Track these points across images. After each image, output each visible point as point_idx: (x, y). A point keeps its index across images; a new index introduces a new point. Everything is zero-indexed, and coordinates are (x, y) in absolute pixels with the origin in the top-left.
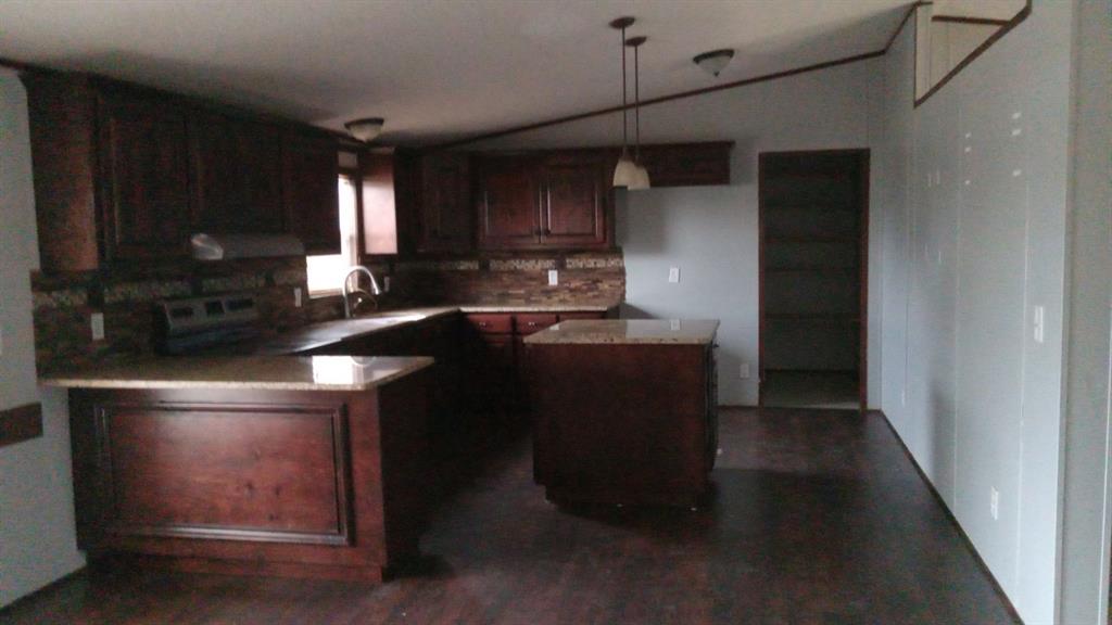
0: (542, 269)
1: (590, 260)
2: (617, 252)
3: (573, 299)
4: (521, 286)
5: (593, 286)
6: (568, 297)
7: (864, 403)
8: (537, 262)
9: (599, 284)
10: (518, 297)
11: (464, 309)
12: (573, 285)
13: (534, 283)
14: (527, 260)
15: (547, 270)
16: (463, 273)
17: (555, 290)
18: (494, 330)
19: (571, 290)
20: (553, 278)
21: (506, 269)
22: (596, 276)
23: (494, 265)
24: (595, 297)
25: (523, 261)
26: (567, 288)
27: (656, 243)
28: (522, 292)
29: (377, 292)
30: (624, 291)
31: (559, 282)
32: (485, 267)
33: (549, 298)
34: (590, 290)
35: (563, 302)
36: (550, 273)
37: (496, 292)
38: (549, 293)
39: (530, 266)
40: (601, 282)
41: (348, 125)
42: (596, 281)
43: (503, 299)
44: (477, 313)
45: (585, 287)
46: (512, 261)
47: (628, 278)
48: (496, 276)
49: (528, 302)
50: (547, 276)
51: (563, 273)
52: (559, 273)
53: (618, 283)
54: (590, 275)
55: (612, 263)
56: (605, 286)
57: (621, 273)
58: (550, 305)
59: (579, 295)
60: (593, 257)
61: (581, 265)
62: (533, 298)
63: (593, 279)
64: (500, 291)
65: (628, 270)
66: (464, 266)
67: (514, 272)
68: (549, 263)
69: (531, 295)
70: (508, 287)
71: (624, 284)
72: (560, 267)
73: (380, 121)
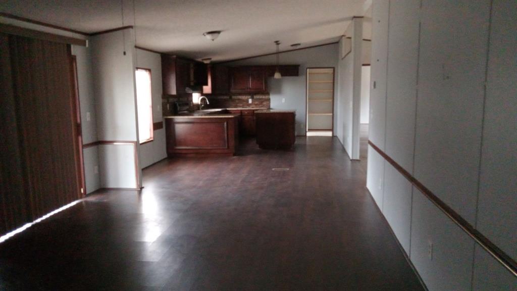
0: (247, 99)
1: (261, 96)
2: (268, 94)
3: (256, 106)
4: (241, 103)
6: (254, 106)
8: (246, 97)
9: (263, 103)
10: (240, 106)
11: (228, 109)
12: (256, 103)
13: (245, 102)
14: (243, 96)
15: (249, 99)
16: (225, 100)
20: (250, 101)
21: (237, 98)
22: (262, 100)
23: (233, 97)
24: (262, 106)
26: (254, 103)
27: (279, 91)
29: (208, 103)
30: (270, 105)
31: (252, 102)
32: (231, 97)
34: (260, 104)
37: (234, 105)
38: (249, 105)
39: (244, 97)
41: (203, 60)
43: (236, 107)
46: (239, 96)
48: (234, 100)
49: (243, 107)
52: (252, 100)
53: (268, 102)
55: (267, 97)
56: (265, 103)
57: (269, 100)
58: (249, 108)
61: (258, 97)
62: (245, 106)
63: (261, 102)
65: (271, 99)
66: (225, 97)
67: (239, 99)
68: (250, 97)
70: (238, 103)
71: (270, 102)
72: (252, 98)
73: (210, 59)
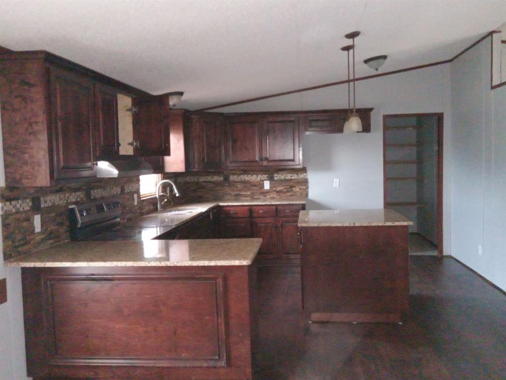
0: (261, 180)
1: (288, 175)
2: (304, 170)
3: (278, 197)
4: (249, 190)
5: (290, 190)
6: (275, 196)
7: (441, 251)
8: (257, 176)
9: (294, 188)
10: (246, 196)
11: (221, 204)
12: (278, 189)
13: (255, 188)
14: (252, 175)
15: (263, 181)
16: (215, 183)
17: (268, 192)
18: (240, 216)
19: (278, 192)
20: (267, 185)
21: (239, 180)
22: (292, 183)
23: (233, 178)
24: (291, 195)
25: (249, 176)
26: (275, 191)
27: (326, 165)
28: (249, 193)
29: (177, 194)
30: (308, 192)
31: (270, 187)
32: (226, 179)
33: (265, 196)
34: (289, 192)
35: (273, 198)
36: (265, 182)
37: (233, 193)
38: (265, 193)
39: (253, 178)
40: (295, 187)
42: (292, 187)
43: (237, 197)
44: (228, 206)
45: (286, 190)
46: (243, 176)
47: (310, 185)
48: (233, 184)
49: (253, 199)
50: (263, 184)
51: (273, 182)
52: (270, 183)
53: (304, 187)
54: (288, 183)
55: (301, 176)
56: (297, 189)
57: (305, 182)
58: (265, 201)
59: (282, 194)
60: (290, 173)
61: (283, 177)
62: (255, 197)
63: (290, 186)
64: (236, 193)
65: (310, 180)
66: (215, 178)
67: (244, 182)
68: (265, 176)
69: (254, 195)
70: (241, 190)
71: (307, 188)
72: (271, 179)
73: (181, 94)
